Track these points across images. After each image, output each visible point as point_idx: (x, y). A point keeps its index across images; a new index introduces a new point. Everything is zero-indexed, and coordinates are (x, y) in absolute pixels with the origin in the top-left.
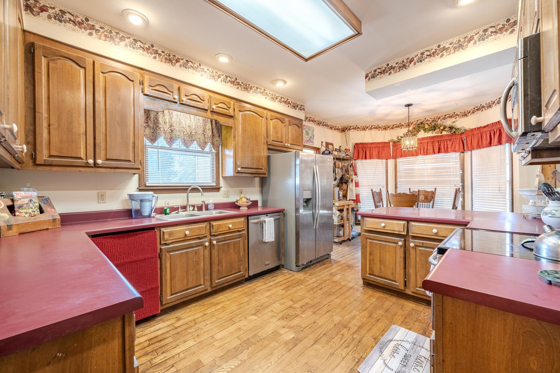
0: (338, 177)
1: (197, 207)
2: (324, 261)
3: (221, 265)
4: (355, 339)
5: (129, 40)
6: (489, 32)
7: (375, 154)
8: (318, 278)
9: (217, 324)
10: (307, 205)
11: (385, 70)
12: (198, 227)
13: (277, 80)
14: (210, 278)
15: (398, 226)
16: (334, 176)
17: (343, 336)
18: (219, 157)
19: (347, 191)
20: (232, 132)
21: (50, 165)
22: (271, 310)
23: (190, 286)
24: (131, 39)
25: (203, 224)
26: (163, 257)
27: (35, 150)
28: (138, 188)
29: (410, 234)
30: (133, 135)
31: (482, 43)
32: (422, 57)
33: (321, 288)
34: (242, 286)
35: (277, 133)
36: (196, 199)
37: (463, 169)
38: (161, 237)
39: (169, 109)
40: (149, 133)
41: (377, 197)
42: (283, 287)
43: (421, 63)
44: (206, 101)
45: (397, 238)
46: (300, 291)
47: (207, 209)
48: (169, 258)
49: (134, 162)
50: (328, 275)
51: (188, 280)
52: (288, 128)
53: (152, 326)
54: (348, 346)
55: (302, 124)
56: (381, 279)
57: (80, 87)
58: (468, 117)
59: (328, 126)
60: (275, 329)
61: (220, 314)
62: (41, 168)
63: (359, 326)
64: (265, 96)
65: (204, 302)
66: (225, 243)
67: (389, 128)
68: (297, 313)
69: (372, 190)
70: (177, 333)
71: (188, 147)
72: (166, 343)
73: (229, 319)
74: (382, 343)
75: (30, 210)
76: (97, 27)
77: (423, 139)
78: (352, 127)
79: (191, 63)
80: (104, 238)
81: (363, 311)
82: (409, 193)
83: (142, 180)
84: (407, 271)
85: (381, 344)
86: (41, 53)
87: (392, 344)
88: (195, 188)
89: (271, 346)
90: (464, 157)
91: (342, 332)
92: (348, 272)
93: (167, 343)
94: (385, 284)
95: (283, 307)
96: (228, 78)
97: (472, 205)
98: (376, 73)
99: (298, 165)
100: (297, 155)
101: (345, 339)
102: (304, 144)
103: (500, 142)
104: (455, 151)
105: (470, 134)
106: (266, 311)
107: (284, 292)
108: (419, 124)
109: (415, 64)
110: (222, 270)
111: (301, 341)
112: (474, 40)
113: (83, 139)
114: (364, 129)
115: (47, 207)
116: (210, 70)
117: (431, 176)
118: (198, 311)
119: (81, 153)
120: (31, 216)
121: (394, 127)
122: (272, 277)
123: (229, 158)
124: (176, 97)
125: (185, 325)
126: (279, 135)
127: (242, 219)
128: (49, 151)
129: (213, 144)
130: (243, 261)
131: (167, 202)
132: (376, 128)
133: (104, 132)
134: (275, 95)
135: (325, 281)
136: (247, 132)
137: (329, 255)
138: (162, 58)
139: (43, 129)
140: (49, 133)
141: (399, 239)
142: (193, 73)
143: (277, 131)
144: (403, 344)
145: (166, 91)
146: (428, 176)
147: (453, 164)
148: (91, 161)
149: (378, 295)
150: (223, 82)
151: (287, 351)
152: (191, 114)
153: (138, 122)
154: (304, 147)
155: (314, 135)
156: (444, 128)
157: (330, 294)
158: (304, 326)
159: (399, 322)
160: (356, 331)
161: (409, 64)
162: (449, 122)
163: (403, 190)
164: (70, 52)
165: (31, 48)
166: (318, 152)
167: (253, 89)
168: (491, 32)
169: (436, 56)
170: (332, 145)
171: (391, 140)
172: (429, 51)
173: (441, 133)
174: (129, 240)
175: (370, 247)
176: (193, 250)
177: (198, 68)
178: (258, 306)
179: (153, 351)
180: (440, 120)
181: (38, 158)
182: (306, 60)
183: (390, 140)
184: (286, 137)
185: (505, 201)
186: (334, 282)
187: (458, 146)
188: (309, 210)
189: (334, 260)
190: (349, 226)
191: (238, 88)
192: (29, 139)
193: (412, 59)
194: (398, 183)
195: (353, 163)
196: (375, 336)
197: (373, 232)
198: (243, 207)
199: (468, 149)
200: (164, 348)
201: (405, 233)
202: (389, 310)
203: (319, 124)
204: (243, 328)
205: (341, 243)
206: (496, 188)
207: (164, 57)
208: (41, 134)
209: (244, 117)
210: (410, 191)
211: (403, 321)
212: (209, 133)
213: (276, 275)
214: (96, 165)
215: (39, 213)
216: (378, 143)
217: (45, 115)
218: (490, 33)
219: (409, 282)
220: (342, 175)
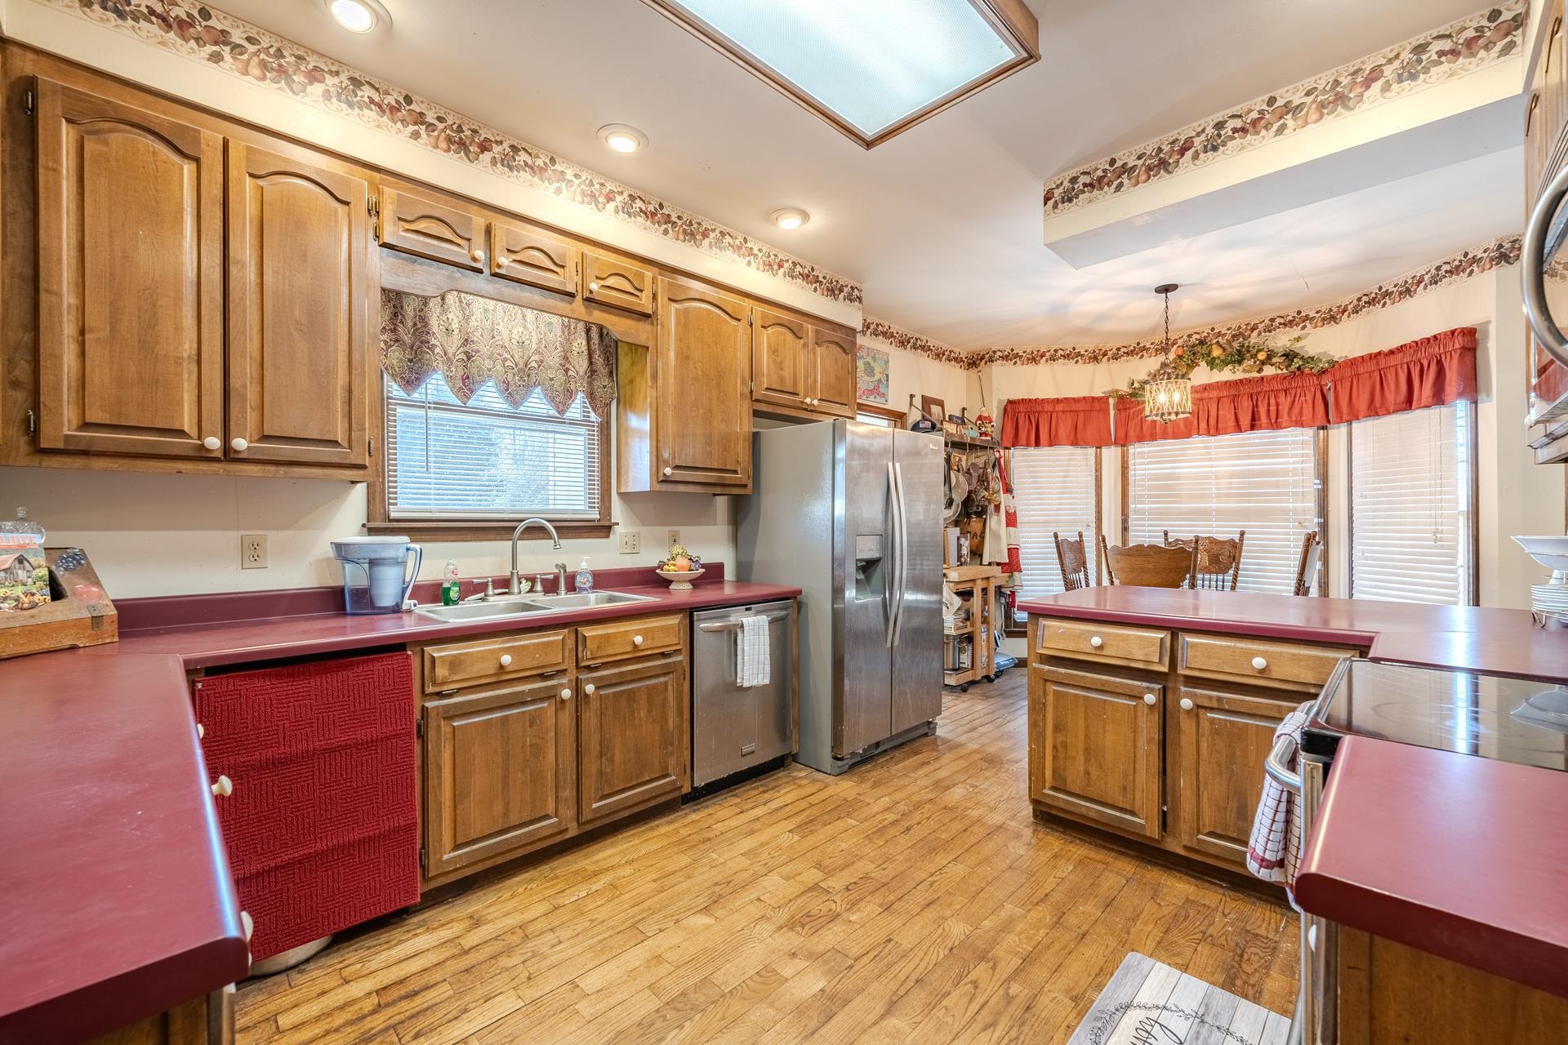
0: (958, 498)
1: (543, 580)
2: (917, 744)
3: (609, 755)
4: (1013, 998)
5: (336, 80)
6: (1434, 52)
7: (1064, 429)
8: (898, 796)
9: (591, 941)
10: (868, 579)
11: (1105, 176)
12: (538, 644)
13: (781, 210)
14: (575, 794)
15: (1143, 647)
16: (945, 495)
17: (976, 988)
18: (609, 435)
19: (983, 538)
20: (648, 360)
21: (86, 453)
22: (755, 896)
23: (514, 819)
24: (343, 77)
25: (557, 634)
26: (432, 734)
27: (36, 406)
28: (364, 525)
29: (1181, 671)
30: (346, 365)
31: (1408, 88)
32: (1219, 136)
33: (908, 829)
34: (672, 817)
35: (780, 366)
36: (539, 557)
37: (1324, 476)
38: (426, 673)
39: (460, 291)
40: (401, 361)
41: (1070, 555)
42: (793, 823)
43: (1215, 154)
44: (571, 267)
45: (1139, 683)
46: (844, 836)
47: (572, 588)
48: (450, 736)
49: (350, 447)
50: (927, 787)
51: (508, 803)
52: (814, 353)
53: (393, 943)
54: (993, 1025)
55: (854, 343)
56: (1088, 804)
57: (182, 217)
58: (1342, 323)
59: (930, 349)
60: (767, 962)
61: (601, 909)
62: (54, 462)
63: (1025, 953)
64: (748, 258)
65: (555, 869)
66: (623, 691)
67: (1106, 357)
68: (833, 906)
69: (1056, 536)
70: (467, 970)
71: (515, 404)
72: (429, 1004)
73: (627, 924)
74: (1099, 1015)
75: (18, 591)
76: (237, 37)
77: (1206, 388)
78: (999, 353)
79: (527, 156)
80: (244, 676)
81: (1037, 904)
82: (1163, 546)
83: (377, 499)
84: (1169, 781)
85: (1097, 1019)
86: (59, 111)
87: (1132, 1018)
88: (537, 525)
89: (753, 1018)
90: (1326, 440)
91: (972, 976)
92: (987, 778)
93: (433, 1002)
94: (1100, 819)
95: (792, 889)
96: (638, 201)
97: (1351, 582)
98: (1076, 186)
99: (841, 460)
100: (837, 434)
101: (983, 999)
102: (858, 401)
103: (1439, 398)
104: (1300, 423)
105: (1348, 372)
106: (743, 899)
107: (796, 838)
108: (1194, 346)
109: (1196, 157)
110: (613, 771)
111: (846, 1002)
112: (1383, 80)
113: (190, 375)
114: (1034, 359)
115: (76, 581)
116: (584, 178)
117: (1228, 495)
118: (535, 898)
119: (183, 417)
120: (19, 606)
121: (1121, 353)
122: (761, 789)
123: (637, 440)
124: (480, 254)
125: (493, 942)
126: (787, 374)
127: (674, 620)
128: (80, 411)
129: (591, 396)
130: (676, 743)
131: (451, 567)
132: (1067, 357)
133: (256, 354)
134: (776, 256)
135: (918, 806)
136: (691, 362)
137: (932, 726)
138: (439, 136)
139: (61, 343)
140: (82, 354)
141: (1145, 684)
142: (531, 185)
143: (781, 362)
144: (1165, 1018)
145: (449, 235)
146: (1218, 495)
147: (1294, 463)
148: (214, 442)
149: (1079, 852)
150: (621, 212)
151: (801, 1037)
152: (528, 307)
153: (363, 325)
154: (859, 409)
155: (887, 376)
156: (1269, 357)
157: (935, 849)
158: (855, 951)
159: (1148, 943)
160: (1018, 971)
161: (1177, 157)
162: (1282, 340)
163: (1144, 536)
164: (151, 110)
165: (27, 95)
166: (899, 425)
167: (712, 235)
168: (1437, 53)
169: (1264, 132)
170: (941, 403)
171: (1112, 392)
172: (1240, 116)
173: (1260, 371)
174: (324, 681)
175: (1056, 708)
176: (524, 712)
177: (546, 170)
178: (716, 884)
179: (386, 1029)
180: (1256, 332)
181: (46, 429)
182: (869, 144)
183: (1108, 392)
184: (806, 378)
185: (1454, 571)
186: (945, 808)
187: (1311, 410)
188: (874, 592)
189: (945, 741)
190: (988, 641)
191: (666, 232)
192: (17, 372)
193: (1186, 141)
194: (1132, 516)
195: (1000, 457)
196: (1077, 991)
197: (1066, 663)
198: (678, 584)
199: (1341, 418)
200: (421, 1018)
201: (1165, 669)
202: (1115, 904)
203: (903, 343)
204: (669, 956)
205: (964, 688)
206: (1426, 532)
207: (443, 135)
208: (55, 356)
209: (684, 320)
210: (1166, 539)
211: (1162, 938)
212: (581, 365)
213: (774, 784)
214: (229, 455)
215: (49, 598)
216: (1074, 399)
217: (69, 299)
218: (1435, 57)
219: (1176, 818)
220: (970, 492)
